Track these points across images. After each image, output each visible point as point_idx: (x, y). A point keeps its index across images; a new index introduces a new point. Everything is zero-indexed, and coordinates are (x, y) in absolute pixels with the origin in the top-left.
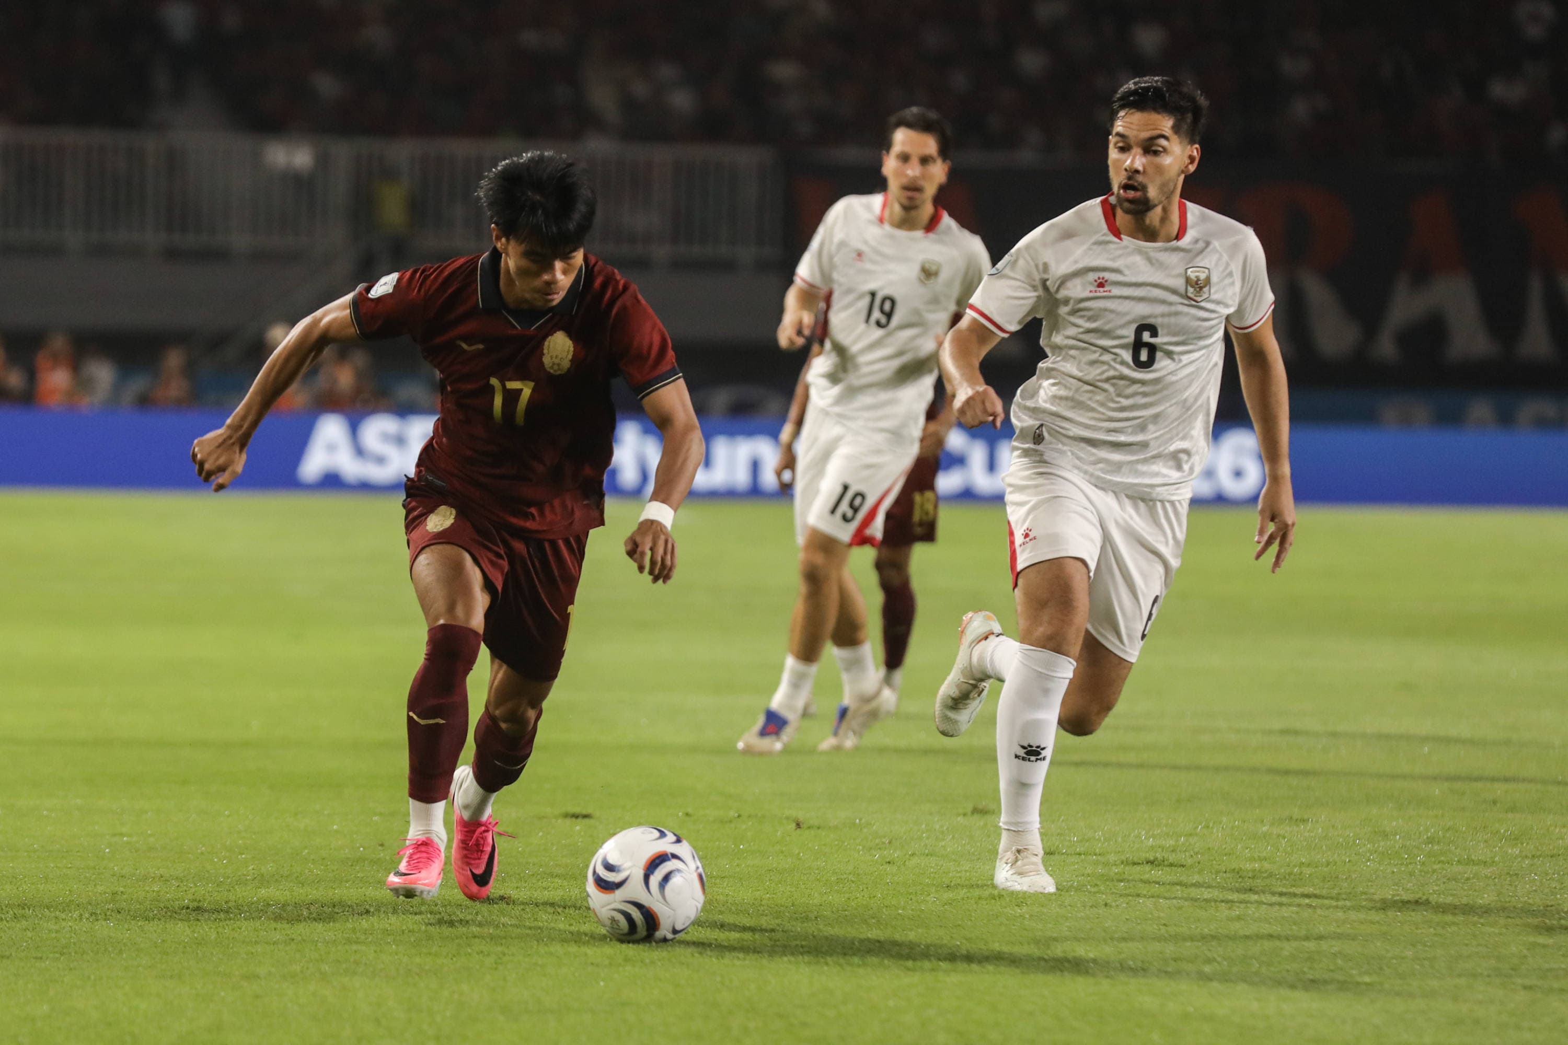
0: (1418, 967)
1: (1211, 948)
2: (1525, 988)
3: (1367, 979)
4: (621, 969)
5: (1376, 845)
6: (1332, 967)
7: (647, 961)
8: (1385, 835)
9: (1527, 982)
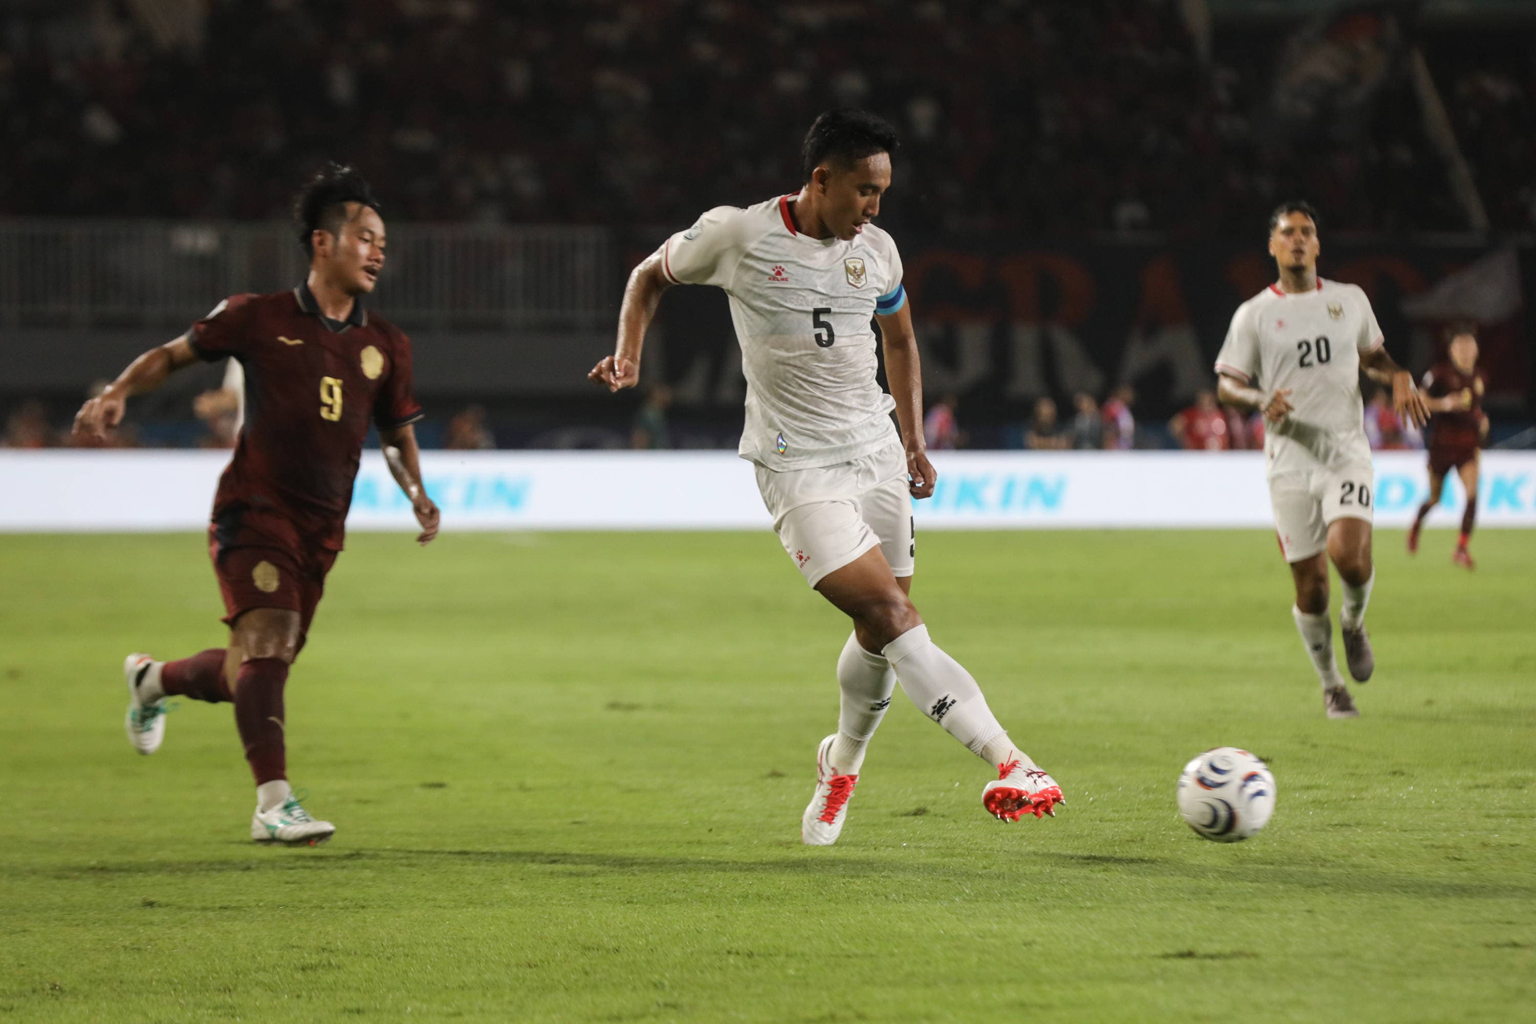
0: (1131, 894)
1: (961, 882)
2: (1218, 908)
3: (1089, 904)
4: (464, 910)
5: (1102, 796)
6: (1061, 895)
7: (487, 903)
8: (1110, 787)
9: (1219, 903)
